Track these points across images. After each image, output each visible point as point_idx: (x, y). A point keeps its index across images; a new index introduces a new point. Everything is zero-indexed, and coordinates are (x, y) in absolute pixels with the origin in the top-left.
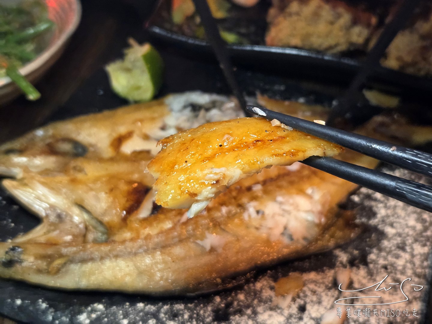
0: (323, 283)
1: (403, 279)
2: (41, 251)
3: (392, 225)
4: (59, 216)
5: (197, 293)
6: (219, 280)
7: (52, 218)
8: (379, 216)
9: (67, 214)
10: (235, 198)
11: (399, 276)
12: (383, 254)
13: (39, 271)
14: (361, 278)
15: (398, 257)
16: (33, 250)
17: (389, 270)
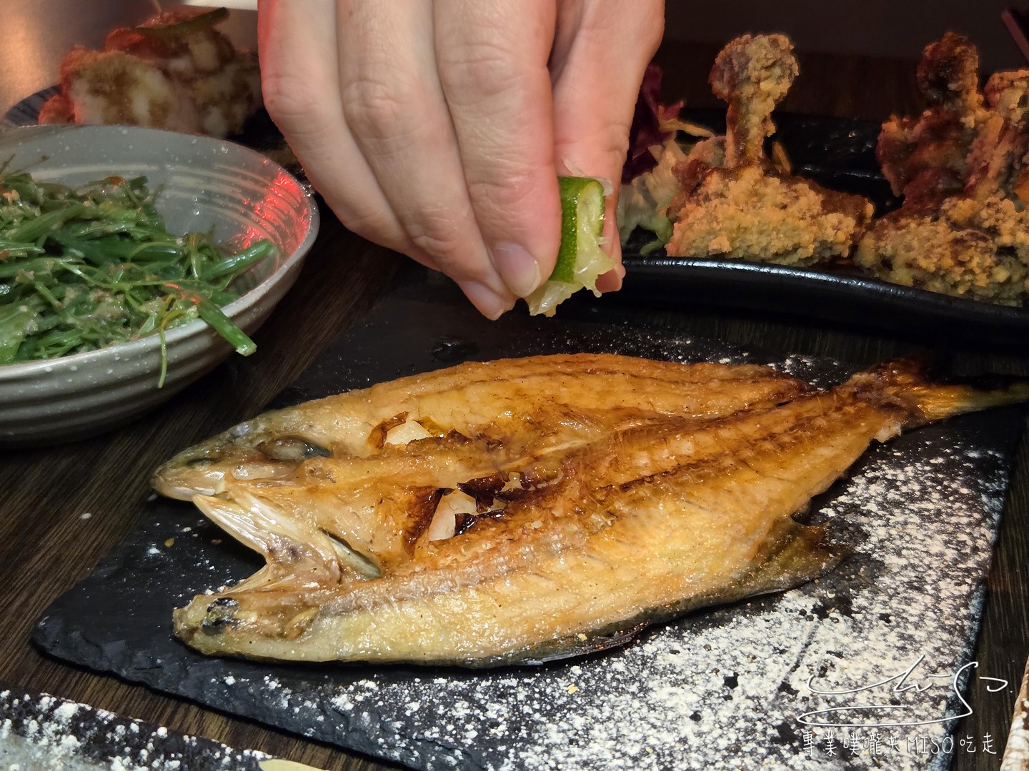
0: (769, 644)
1: (919, 635)
2: (269, 601)
3: (898, 553)
4: (293, 552)
5: (545, 660)
6: (583, 637)
7: (283, 554)
8: (874, 539)
9: (307, 547)
10: (601, 502)
11: (911, 631)
12: (882, 597)
13: (269, 636)
14: (840, 637)
15: (909, 601)
16: (255, 602)
17: (894, 623)
